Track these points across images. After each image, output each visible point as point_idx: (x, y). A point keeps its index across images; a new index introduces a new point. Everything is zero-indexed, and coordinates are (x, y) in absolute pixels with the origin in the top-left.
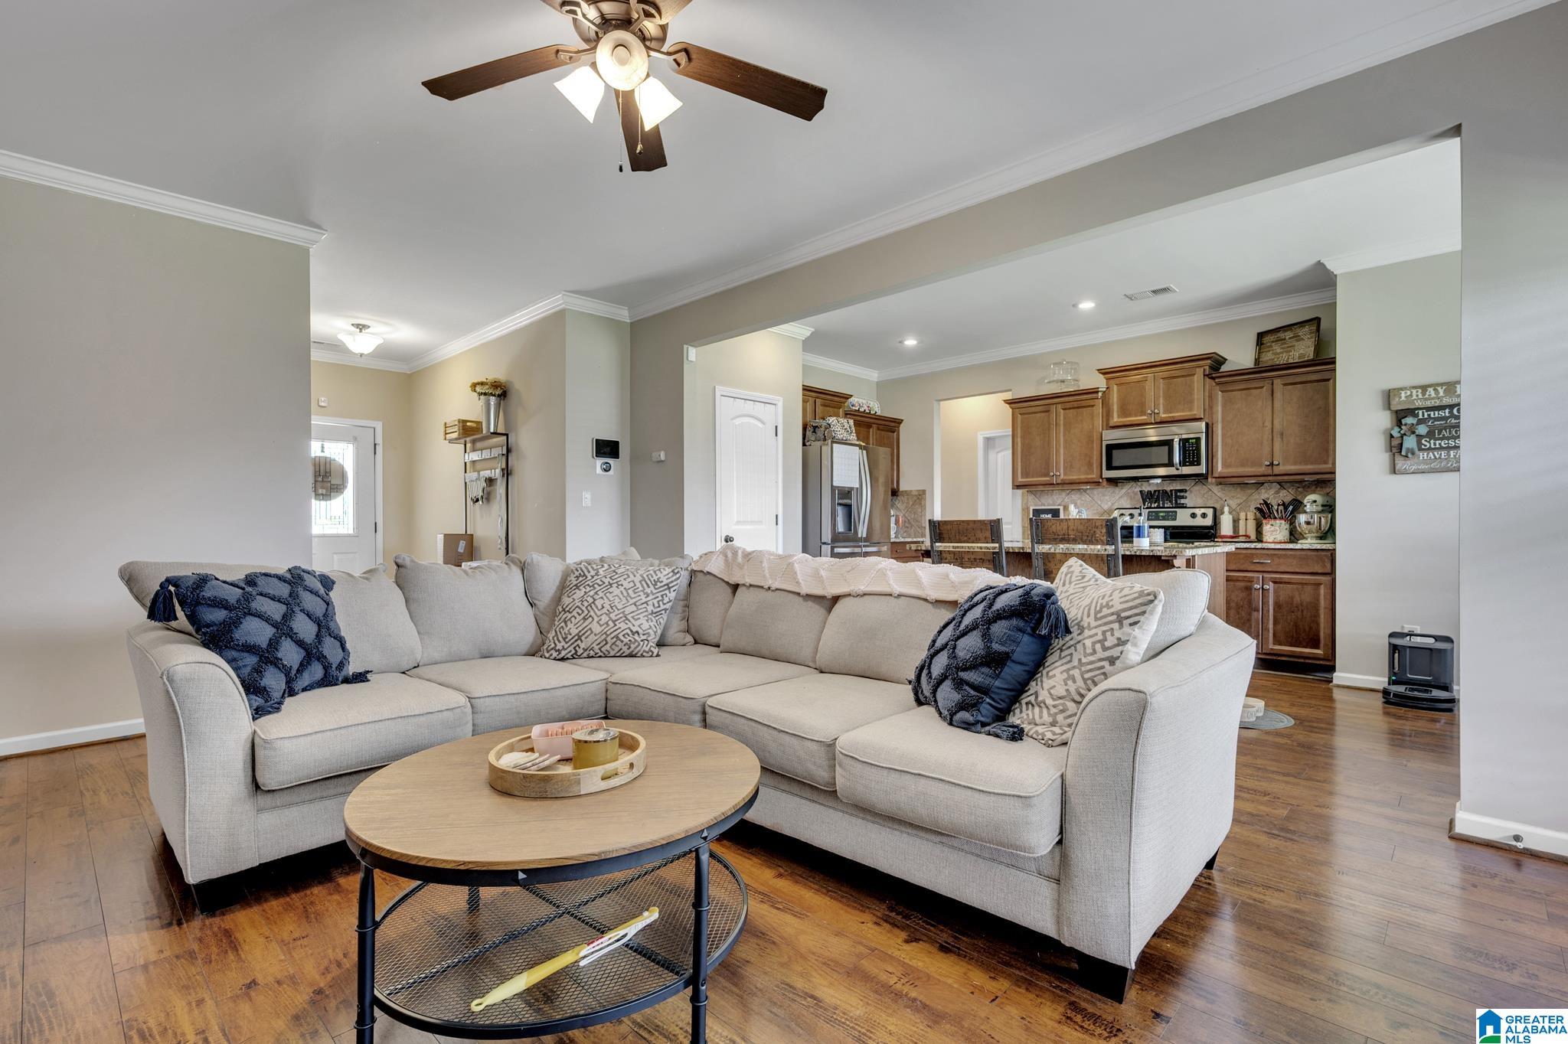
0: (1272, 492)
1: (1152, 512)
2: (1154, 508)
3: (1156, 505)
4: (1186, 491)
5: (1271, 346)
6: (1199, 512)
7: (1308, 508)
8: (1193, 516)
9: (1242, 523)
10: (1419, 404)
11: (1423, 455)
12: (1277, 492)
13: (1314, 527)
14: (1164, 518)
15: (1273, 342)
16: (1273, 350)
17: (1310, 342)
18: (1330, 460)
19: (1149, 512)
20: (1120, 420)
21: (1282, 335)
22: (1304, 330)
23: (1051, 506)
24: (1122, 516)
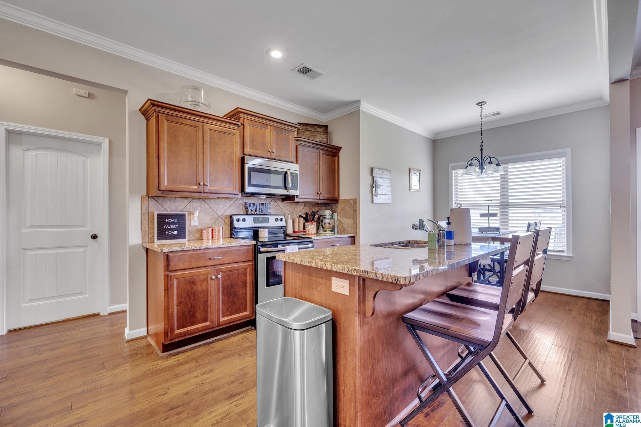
2: (254, 215)
5: (304, 132)
6: (279, 217)
8: (277, 220)
9: (296, 224)
10: (378, 175)
11: (379, 196)
13: (331, 226)
14: (262, 222)
15: (305, 130)
16: (305, 134)
17: (324, 136)
18: (336, 195)
19: (254, 217)
20: (251, 151)
21: (310, 128)
22: (320, 130)
23: (175, 211)
24: (238, 220)
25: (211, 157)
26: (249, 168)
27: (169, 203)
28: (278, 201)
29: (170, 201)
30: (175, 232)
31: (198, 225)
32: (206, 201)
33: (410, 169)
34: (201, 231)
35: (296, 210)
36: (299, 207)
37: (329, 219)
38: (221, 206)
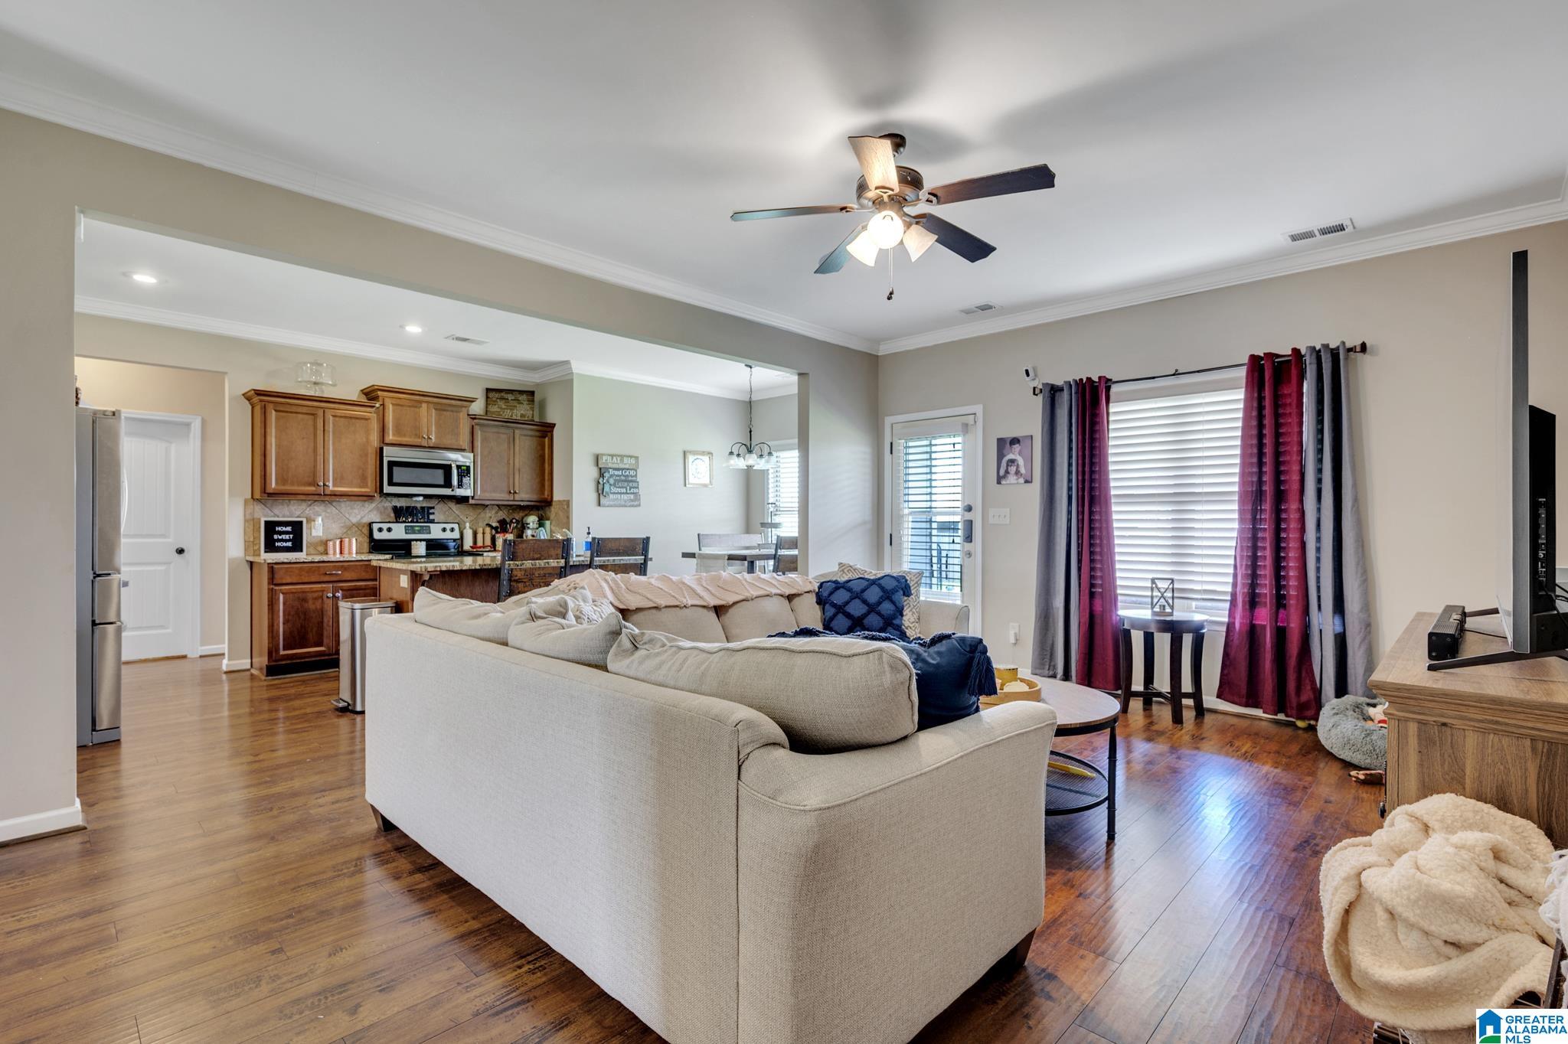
0: (493, 512)
1: (408, 526)
2: (409, 522)
3: (410, 520)
4: (433, 508)
5: (498, 402)
6: (448, 526)
7: (531, 526)
8: (444, 530)
9: (480, 536)
10: (610, 465)
11: (611, 496)
12: (497, 513)
14: (419, 532)
15: (497, 398)
16: (499, 405)
17: (528, 407)
18: (546, 493)
19: (405, 526)
20: (396, 438)
21: (506, 396)
22: (523, 398)
23: (288, 517)
24: (380, 530)
25: (335, 450)
26: (389, 462)
27: (280, 507)
28: (450, 503)
29: (283, 505)
30: (289, 544)
31: (321, 534)
32: (334, 504)
33: (685, 453)
34: (325, 543)
35: (482, 515)
36: (488, 511)
37: (533, 529)
38: (356, 511)
